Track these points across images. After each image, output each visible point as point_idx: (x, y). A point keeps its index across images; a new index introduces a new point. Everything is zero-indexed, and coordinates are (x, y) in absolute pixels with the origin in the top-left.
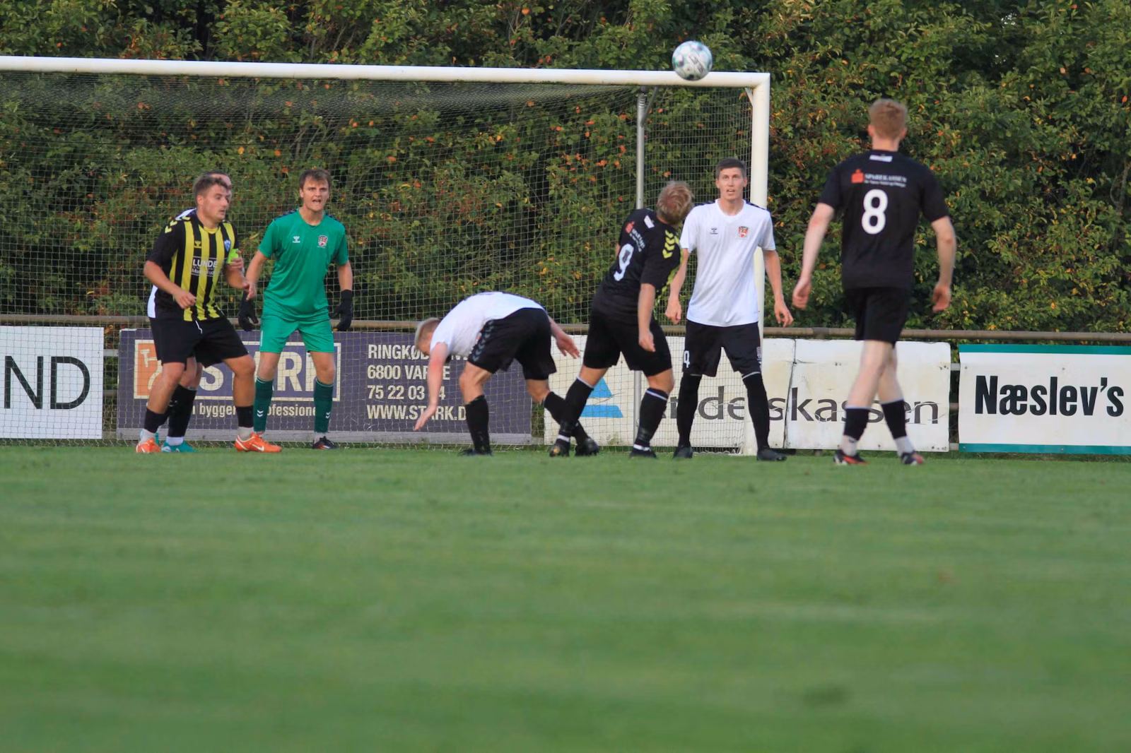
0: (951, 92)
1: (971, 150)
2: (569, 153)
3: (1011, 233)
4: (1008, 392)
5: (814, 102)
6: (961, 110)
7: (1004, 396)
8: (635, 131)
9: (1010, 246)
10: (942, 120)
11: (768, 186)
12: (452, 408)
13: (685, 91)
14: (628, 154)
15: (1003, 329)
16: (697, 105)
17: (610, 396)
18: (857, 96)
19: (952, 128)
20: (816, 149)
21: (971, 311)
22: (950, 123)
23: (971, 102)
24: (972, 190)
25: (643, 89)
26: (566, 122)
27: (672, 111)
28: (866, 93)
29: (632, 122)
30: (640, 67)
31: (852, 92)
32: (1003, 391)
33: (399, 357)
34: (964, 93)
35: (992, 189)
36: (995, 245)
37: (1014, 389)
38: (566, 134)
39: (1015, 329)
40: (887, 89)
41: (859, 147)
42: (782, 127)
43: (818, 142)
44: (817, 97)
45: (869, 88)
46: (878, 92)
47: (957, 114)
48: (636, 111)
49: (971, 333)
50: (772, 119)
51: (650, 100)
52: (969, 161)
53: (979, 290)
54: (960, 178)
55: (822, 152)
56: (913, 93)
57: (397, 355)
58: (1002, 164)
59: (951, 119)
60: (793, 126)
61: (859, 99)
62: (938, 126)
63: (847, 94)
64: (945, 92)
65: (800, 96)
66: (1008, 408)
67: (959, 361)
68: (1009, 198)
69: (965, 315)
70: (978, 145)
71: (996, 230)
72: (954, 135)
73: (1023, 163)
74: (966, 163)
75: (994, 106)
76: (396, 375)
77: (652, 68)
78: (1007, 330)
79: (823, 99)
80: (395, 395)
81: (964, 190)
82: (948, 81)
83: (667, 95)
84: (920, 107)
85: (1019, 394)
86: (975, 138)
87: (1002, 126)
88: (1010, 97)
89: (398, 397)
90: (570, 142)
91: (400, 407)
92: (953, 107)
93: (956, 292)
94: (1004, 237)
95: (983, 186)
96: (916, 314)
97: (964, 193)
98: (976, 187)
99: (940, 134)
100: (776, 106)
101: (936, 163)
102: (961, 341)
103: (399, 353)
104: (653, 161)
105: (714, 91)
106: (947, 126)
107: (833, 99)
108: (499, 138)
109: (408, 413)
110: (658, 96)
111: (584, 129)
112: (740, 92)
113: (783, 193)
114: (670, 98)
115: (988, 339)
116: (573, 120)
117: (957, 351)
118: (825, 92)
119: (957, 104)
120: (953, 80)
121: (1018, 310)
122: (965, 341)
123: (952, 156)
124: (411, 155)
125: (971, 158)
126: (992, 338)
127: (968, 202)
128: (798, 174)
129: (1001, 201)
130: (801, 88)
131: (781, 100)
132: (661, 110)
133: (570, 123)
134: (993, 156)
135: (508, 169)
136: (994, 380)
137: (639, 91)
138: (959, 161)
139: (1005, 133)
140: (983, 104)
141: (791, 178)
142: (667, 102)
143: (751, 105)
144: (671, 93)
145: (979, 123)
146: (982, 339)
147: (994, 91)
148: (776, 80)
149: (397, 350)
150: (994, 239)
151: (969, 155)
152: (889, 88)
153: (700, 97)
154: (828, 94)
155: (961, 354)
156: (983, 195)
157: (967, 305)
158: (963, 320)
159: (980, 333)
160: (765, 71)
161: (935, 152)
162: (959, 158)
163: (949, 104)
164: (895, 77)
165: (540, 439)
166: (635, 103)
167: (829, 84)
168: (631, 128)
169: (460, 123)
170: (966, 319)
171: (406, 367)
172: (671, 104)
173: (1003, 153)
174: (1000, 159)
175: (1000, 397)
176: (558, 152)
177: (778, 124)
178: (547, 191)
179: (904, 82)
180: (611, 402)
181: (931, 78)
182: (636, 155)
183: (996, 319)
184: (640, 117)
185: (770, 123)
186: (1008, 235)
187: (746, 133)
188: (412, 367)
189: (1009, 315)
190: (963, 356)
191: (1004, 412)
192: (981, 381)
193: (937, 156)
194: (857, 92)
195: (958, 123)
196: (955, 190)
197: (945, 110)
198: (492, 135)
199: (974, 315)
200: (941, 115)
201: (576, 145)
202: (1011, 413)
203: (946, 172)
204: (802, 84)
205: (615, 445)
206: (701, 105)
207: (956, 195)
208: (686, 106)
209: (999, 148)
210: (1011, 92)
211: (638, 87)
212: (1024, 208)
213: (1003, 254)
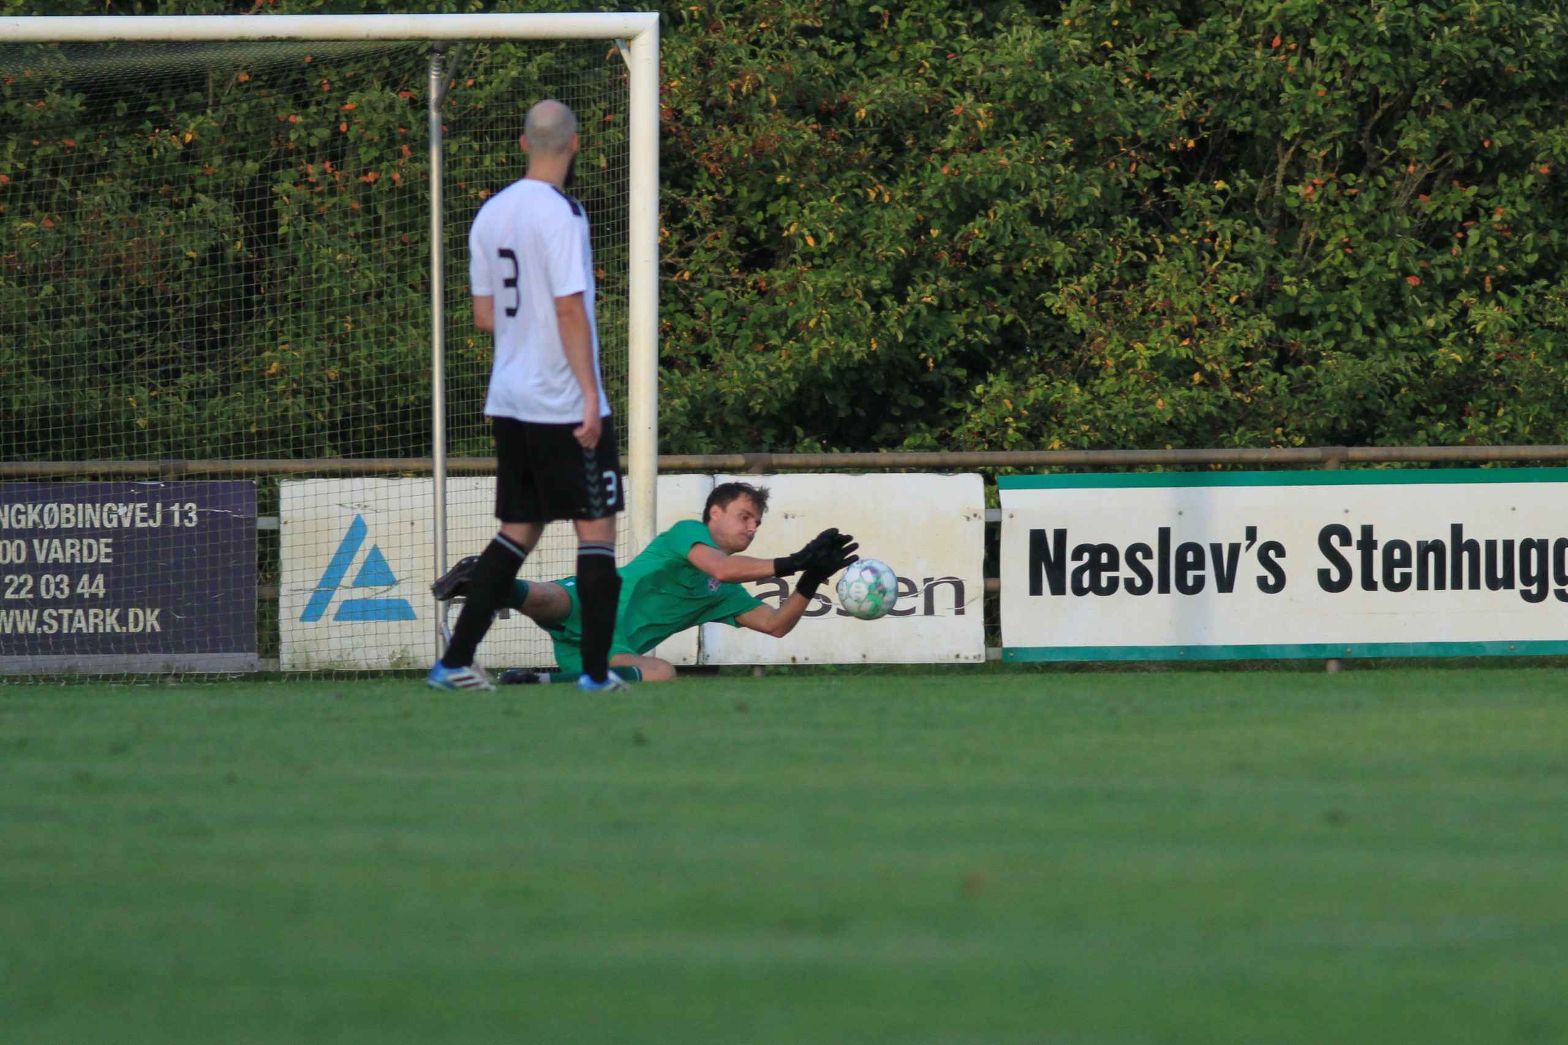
0: (974, 38)
1: (1013, 137)
2: (311, 161)
3: (1084, 279)
4: (1086, 557)
5: (737, 61)
6: (992, 69)
7: (1079, 563)
8: (426, 119)
9: (1083, 302)
10: (961, 87)
11: (661, 209)
12: (117, 611)
13: (512, 49)
14: (414, 160)
15: (1075, 446)
16: (532, 69)
17: (393, 582)
18: (812, 48)
19: (977, 100)
20: (743, 143)
21: (1018, 418)
22: (975, 91)
23: (1009, 54)
24: (1016, 206)
25: (437, 46)
26: (306, 105)
27: (491, 83)
28: (827, 42)
29: (420, 105)
30: (432, 7)
31: (803, 43)
32: (1077, 554)
33: (23, 525)
34: (998, 38)
35: (1050, 205)
36: (1054, 302)
37: (1095, 551)
38: (306, 127)
39: (1095, 446)
40: (863, 35)
41: (816, 137)
42: (682, 106)
43: (747, 132)
44: (742, 53)
45: (832, 34)
46: (848, 40)
47: (987, 75)
48: (426, 85)
49: (1021, 456)
50: (664, 91)
51: (451, 66)
52: (1009, 156)
53: (1032, 381)
54: (994, 186)
55: (754, 148)
56: (910, 41)
57: (18, 522)
58: (1066, 160)
59: (977, 84)
60: (702, 103)
61: (815, 54)
62: (954, 96)
63: (794, 46)
64: (965, 37)
65: (712, 51)
66: (1086, 582)
67: (999, 505)
68: (1080, 217)
69: (1007, 425)
70: (1024, 128)
71: (1059, 275)
72: (981, 111)
73: (1103, 158)
74: (1004, 160)
75: (1049, 58)
76: (19, 557)
77: (454, 9)
78: (1082, 448)
79: (753, 55)
80: (17, 591)
81: (1001, 207)
82: (969, 18)
83: (481, 56)
84: (922, 65)
85: (1104, 558)
86: (1019, 116)
87: (1064, 93)
88: (1078, 42)
89: (23, 594)
90: (314, 142)
91: (26, 612)
92: (978, 63)
93: (991, 384)
94: (1073, 288)
95: (1035, 200)
96: (923, 425)
97: (1000, 213)
98: (1023, 201)
99: (957, 110)
100: (670, 69)
101: (952, 161)
102: (1002, 470)
103: (22, 517)
104: (458, 172)
105: (563, 46)
106: (970, 98)
107: (770, 56)
108: (189, 137)
109: (40, 622)
110: (465, 58)
111: (337, 118)
112: (609, 47)
113: (686, 221)
114: (486, 61)
115: (1048, 465)
116: (319, 103)
117: (994, 488)
118: (756, 43)
119: (985, 58)
120: (979, 17)
121: (1099, 413)
122: (1009, 469)
123: (978, 148)
124: (36, 171)
125: (1012, 151)
126: (1056, 464)
127: (1009, 228)
128: (713, 188)
129: (1066, 224)
130: (713, 38)
131: (680, 60)
132: (470, 82)
133: (313, 109)
134: (1050, 147)
135: (204, 191)
136: (1061, 536)
137: (431, 51)
138: (992, 157)
139: (1070, 105)
140: (1030, 55)
141: (700, 195)
142: (481, 68)
143: (626, 70)
144: (487, 51)
145: (1024, 90)
146: (1039, 467)
147: (1049, 33)
148: (669, 25)
149: (18, 512)
150: (1056, 291)
151: (1010, 146)
152: (867, 32)
153: (538, 58)
154: (761, 47)
155: (1003, 493)
156: (1034, 216)
157: (1011, 407)
158: (1005, 433)
159: (1035, 456)
160: (651, 10)
161: (949, 142)
162: (991, 151)
163: (971, 58)
164: (877, 15)
165: (272, 661)
166: (425, 71)
167: (762, 30)
168: (420, 114)
169: (120, 114)
170: (1010, 431)
171: (36, 542)
172: (488, 71)
173: (1068, 142)
174: (1063, 152)
175: (1071, 566)
176: (293, 159)
177: (676, 100)
178: (275, 227)
179: (892, 23)
180: (394, 593)
181: (939, 13)
182: (428, 161)
183: (1061, 430)
184: (434, 94)
185: (661, 100)
186: (1079, 284)
187: (619, 118)
188: (46, 541)
189: (1085, 422)
190: (1006, 496)
191: (1079, 591)
192: (1037, 538)
193: (953, 150)
194: (811, 42)
195: (988, 91)
196: (986, 208)
197: (966, 69)
198: (176, 134)
199: (1023, 425)
200: (958, 78)
201: (324, 145)
202: (1091, 594)
203: (969, 177)
204: (715, 30)
205: (404, 667)
206: (539, 69)
207: (987, 216)
208: (514, 73)
209: (1060, 132)
210: (1077, 35)
211: (430, 43)
212: (1106, 236)
213: (1072, 317)
